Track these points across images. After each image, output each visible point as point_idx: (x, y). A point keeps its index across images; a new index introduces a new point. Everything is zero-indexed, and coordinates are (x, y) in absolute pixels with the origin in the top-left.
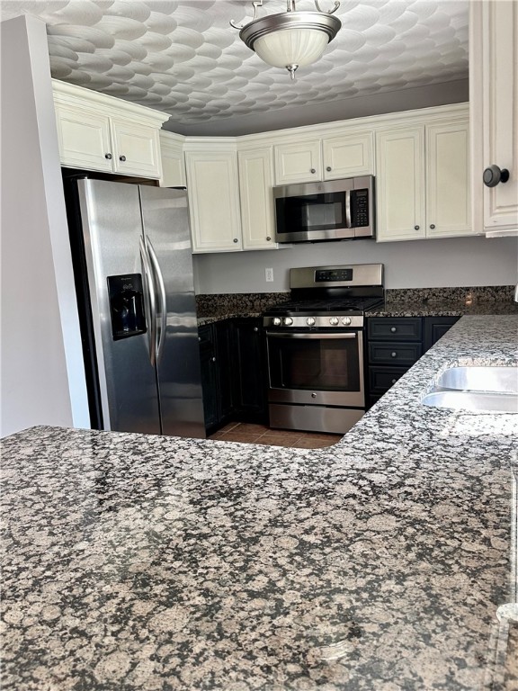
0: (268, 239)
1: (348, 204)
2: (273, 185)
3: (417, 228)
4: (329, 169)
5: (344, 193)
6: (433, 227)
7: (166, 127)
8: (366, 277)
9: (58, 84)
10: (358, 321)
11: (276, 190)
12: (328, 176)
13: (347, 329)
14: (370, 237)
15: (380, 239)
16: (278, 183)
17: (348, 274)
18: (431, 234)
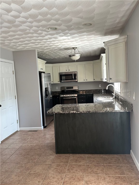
0: (58, 82)
1: (73, 76)
2: (59, 72)
3: (84, 80)
4: (69, 70)
5: (72, 74)
6: (87, 80)
7: (46, 63)
8: (75, 88)
9: (38, 59)
10: (76, 95)
11: (60, 73)
12: (69, 71)
13: (75, 97)
14: (77, 81)
15: (78, 82)
16: (60, 72)
17: (72, 88)
18: (86, 81)
